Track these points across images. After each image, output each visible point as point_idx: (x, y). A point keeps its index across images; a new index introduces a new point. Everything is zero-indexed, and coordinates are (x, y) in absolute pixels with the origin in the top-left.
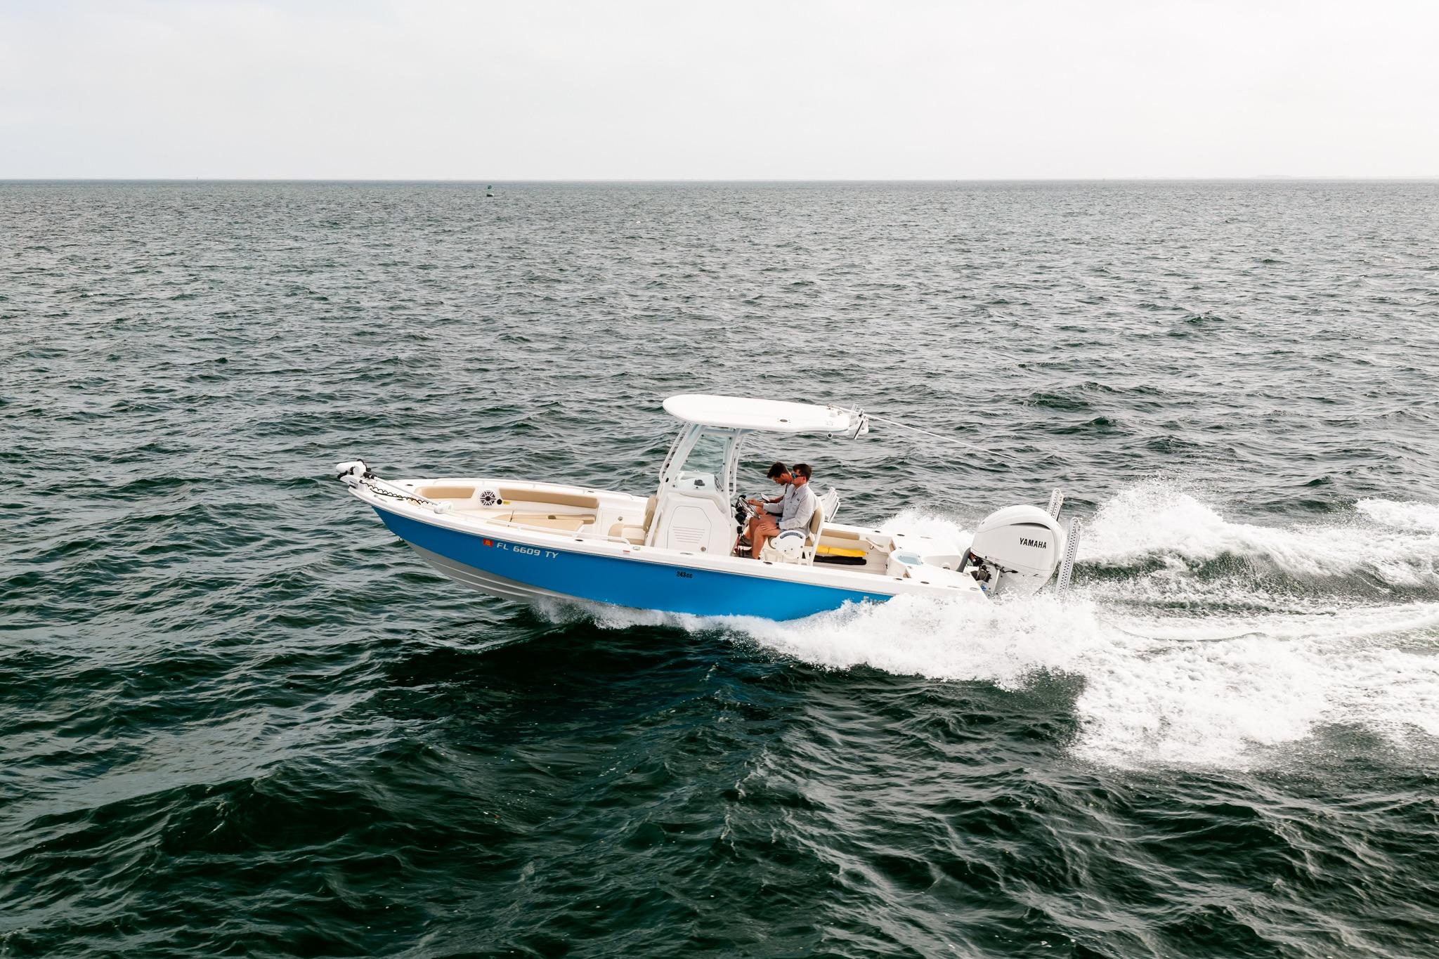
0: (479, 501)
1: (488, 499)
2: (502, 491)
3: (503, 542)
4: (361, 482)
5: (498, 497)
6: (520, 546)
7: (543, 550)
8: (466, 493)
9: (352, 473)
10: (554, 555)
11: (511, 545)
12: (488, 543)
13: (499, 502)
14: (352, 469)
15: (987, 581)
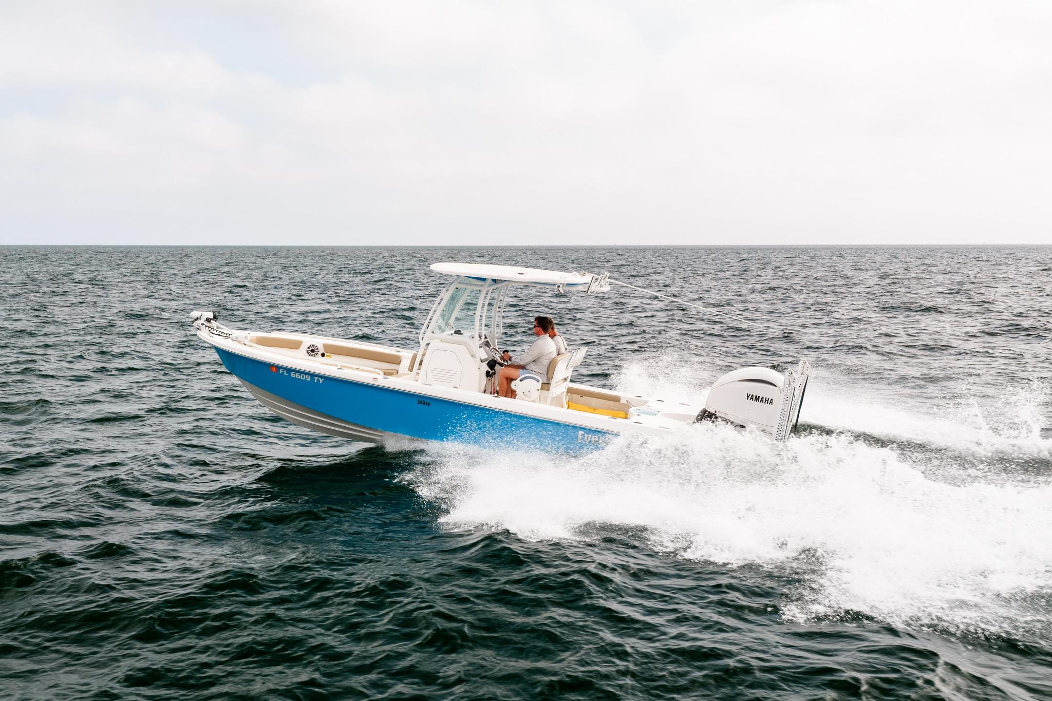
0: (306, 352)
1: (313, 351)
2: (326, 346)
3: (285, 368)
5: (322, 350)
6: (296, 371)
7: (313, 375)
10: (321, 381)
11: (289, 370)
12: (273, 368)
13: (323, 355)
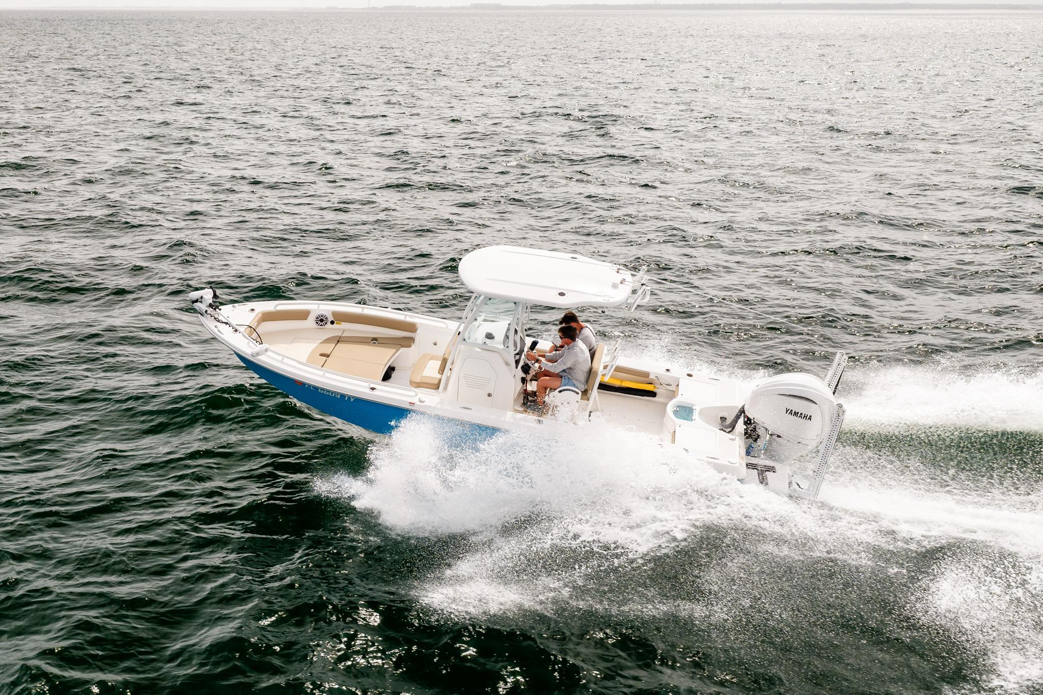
0: (314, 322)
1: (322, 320)
2: (335, 314)
4: (206, 311)
5: (331, 318)
6: (323, 389)
7: (343, 395)
8: (302, 315)
9: (201, 302)
11: (316, 387)
13: (332, 323)
14: (202, 298)
15: (756, 440)
